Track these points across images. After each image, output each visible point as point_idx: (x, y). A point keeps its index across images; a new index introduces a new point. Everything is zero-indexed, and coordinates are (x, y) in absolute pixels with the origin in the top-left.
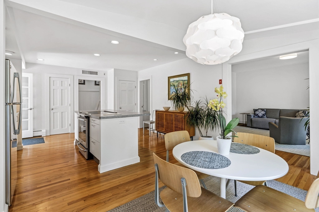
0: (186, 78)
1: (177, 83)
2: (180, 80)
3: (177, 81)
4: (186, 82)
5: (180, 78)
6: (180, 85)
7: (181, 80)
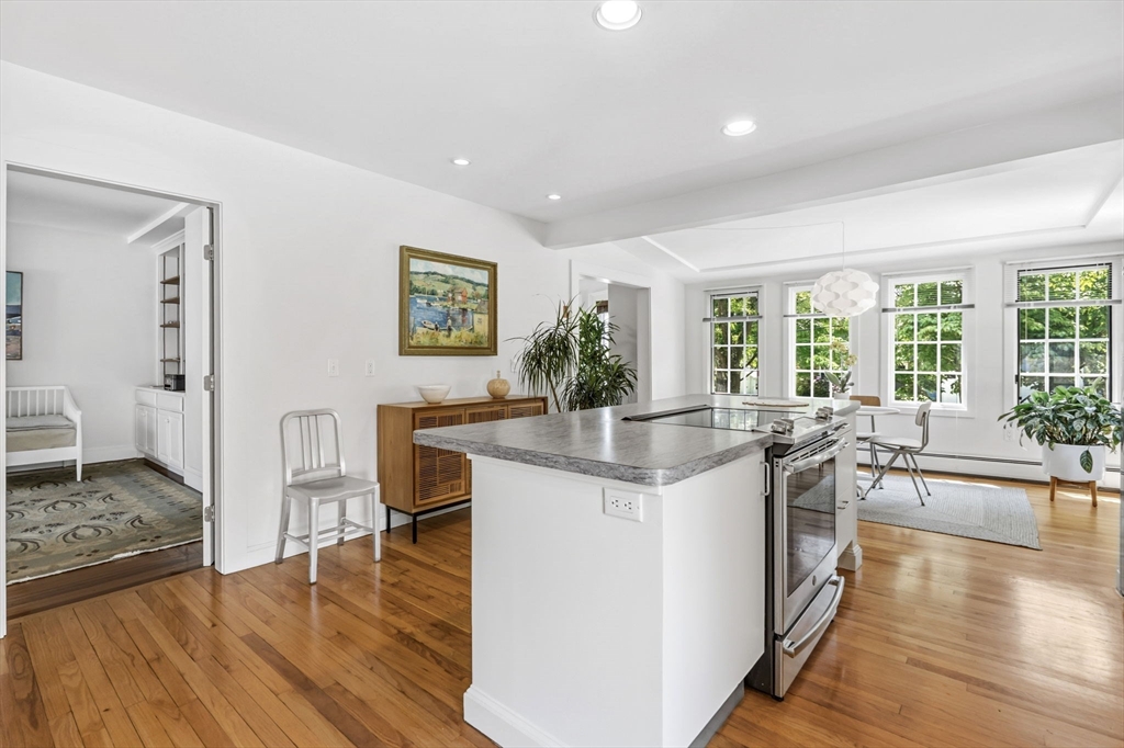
0: (481, 276)
1: (448, 287)
2: (460, 276)
3: (446, 279)
4: (482, 291)
5: (458, 268)
6: (459, 298)
7: (462, 279)
